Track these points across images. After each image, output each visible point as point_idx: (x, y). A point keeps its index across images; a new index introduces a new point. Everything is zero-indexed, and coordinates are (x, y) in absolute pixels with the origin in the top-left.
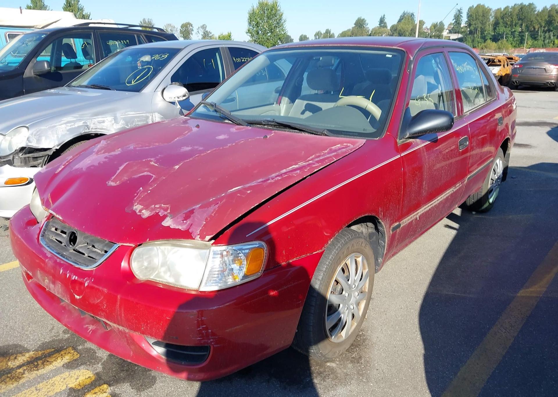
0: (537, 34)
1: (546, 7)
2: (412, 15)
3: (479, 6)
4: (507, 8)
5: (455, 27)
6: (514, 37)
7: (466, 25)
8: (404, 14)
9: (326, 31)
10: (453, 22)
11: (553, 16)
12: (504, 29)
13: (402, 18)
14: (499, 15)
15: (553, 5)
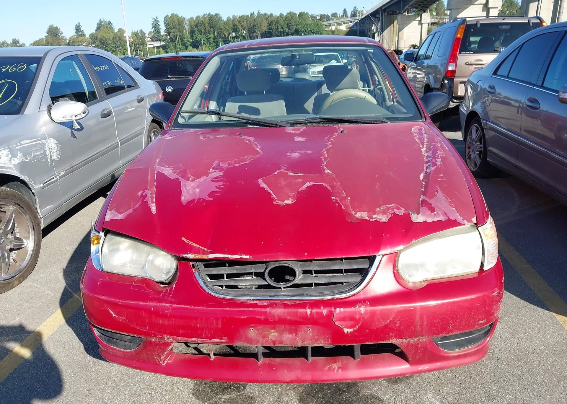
0: (228, 40)
1: (229, 17)
2: (110, 23)
3: (173, 15)
4: (198, 17)
5: (155, 35)
6: (210, 44)
7: (166, 33)
8: (101, 22)
9: (13, 41)
10: (152, 30)
11: (237, 25)
12: (200, 36)
13: (99, 26)
14: (192, 23)
15: (234, 15)
